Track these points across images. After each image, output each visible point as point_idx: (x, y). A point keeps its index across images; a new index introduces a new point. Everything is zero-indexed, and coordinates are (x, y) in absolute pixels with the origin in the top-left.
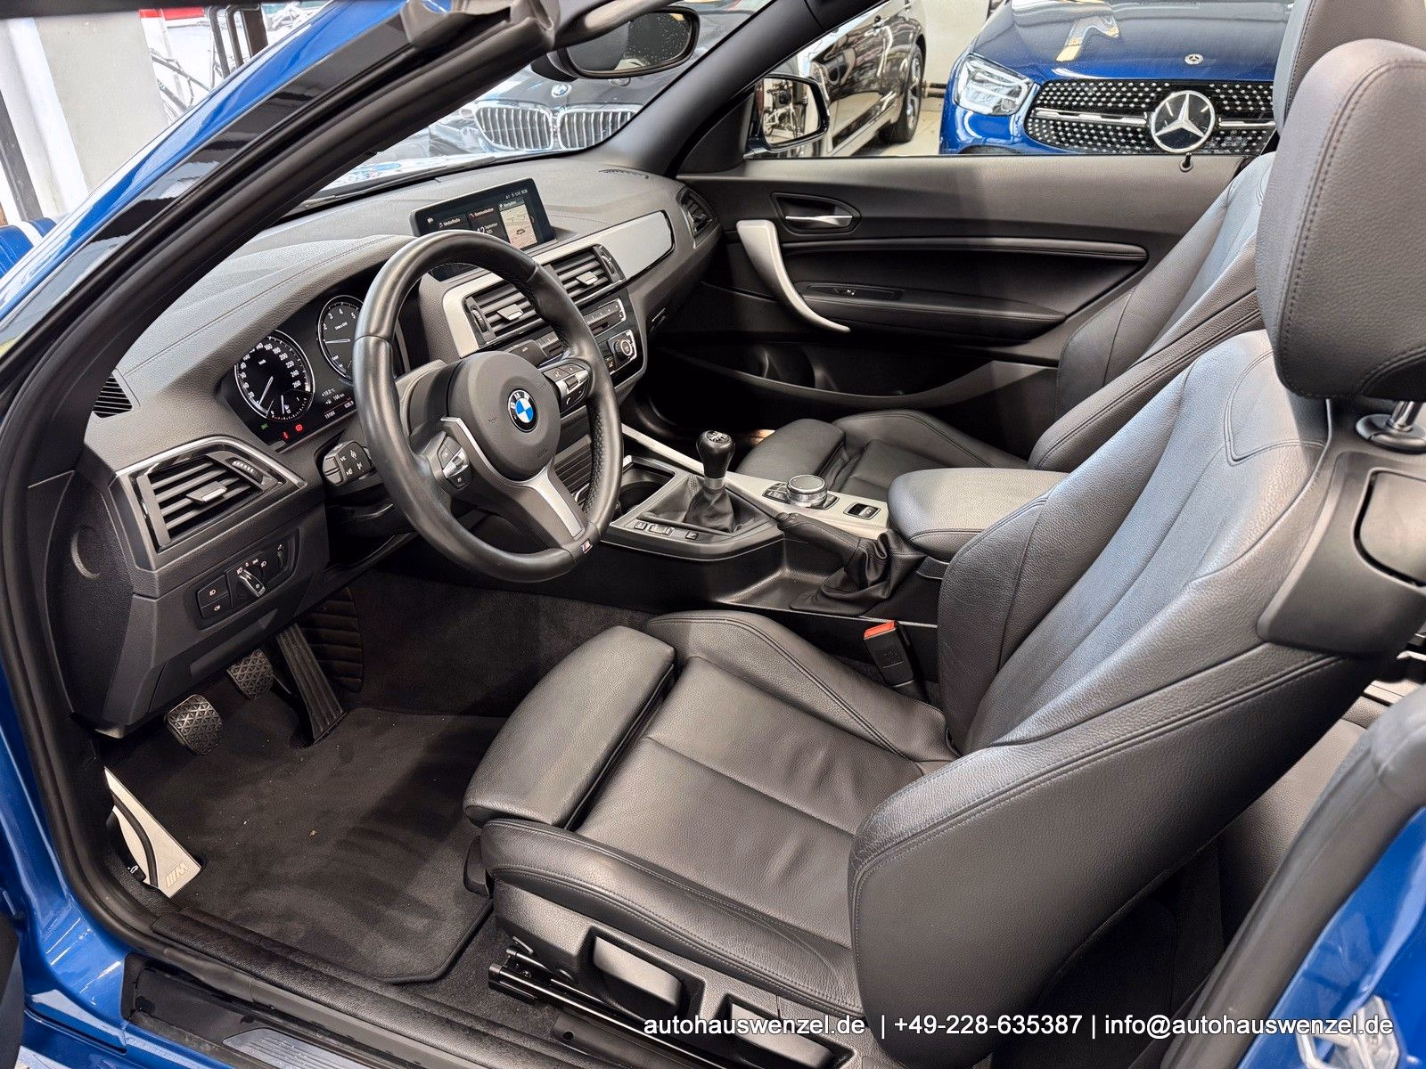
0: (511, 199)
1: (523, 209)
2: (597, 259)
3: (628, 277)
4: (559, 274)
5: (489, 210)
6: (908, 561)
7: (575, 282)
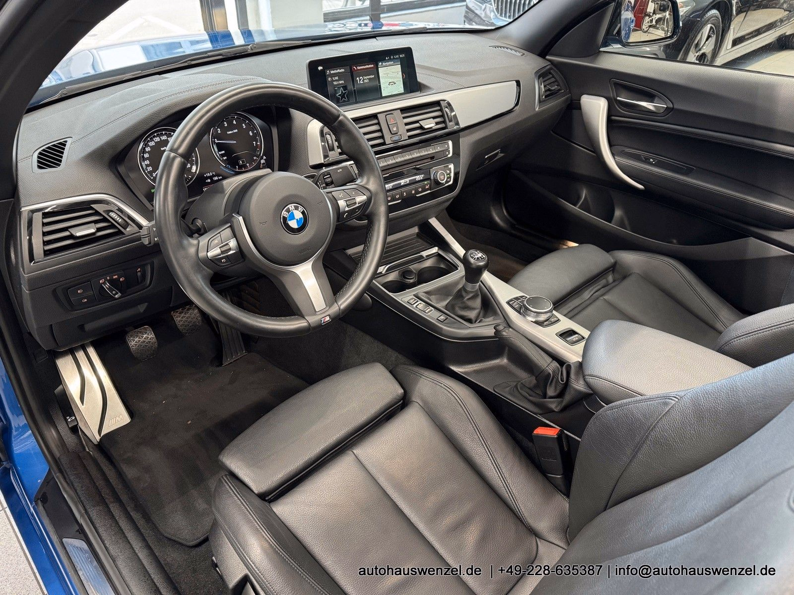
0: (390, 60)
1: (398, 68)
2: (441, 110)
3: (462, 125)
4: (404, 118)
5: (370, 66)
6: (580, 392)
7: (417, 125)
